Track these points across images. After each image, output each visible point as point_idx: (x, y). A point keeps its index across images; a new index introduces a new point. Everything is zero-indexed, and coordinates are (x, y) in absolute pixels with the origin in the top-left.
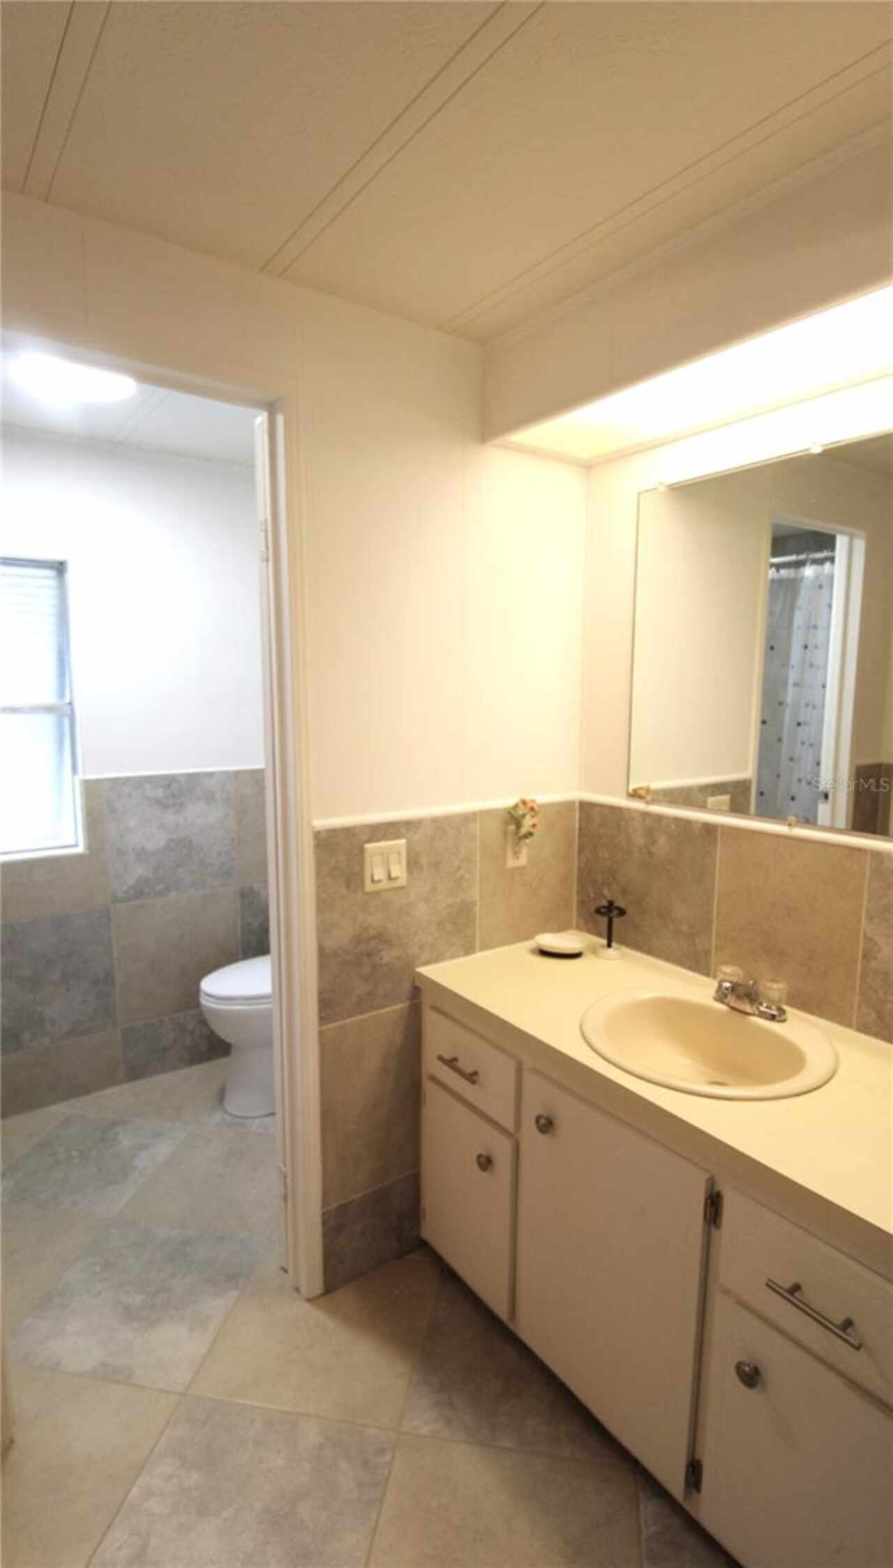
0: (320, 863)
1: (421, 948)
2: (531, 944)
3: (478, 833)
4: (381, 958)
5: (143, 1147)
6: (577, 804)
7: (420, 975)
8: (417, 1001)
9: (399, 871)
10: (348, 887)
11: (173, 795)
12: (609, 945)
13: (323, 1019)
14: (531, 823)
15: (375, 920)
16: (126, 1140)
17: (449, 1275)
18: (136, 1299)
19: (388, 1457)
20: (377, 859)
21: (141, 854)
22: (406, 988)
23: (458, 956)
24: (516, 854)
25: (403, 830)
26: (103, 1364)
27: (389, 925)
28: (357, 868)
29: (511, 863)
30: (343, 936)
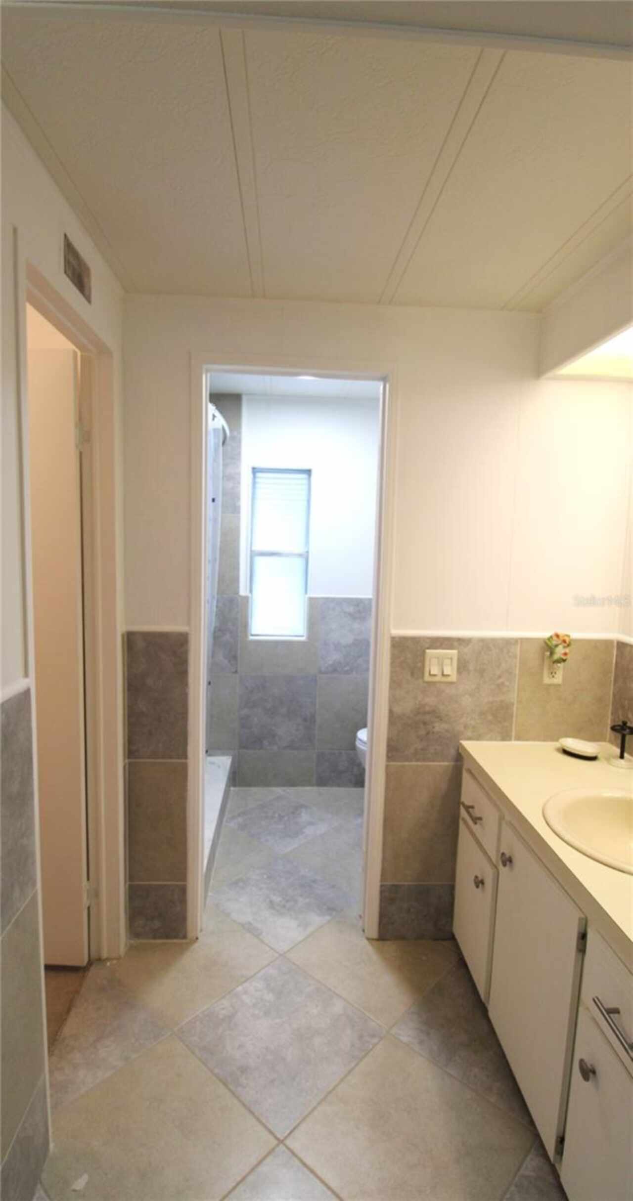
0: (394, 658)
1: (466, 727)
2: (557, 744)
3: (518, 653)
4: (434, 727)
5: (311, 824)
6: (615, 644)
7: (461, 744)
8: (459, 763)
9: (450, 670)
10: (412, 674)
11: (359, 612)
12: (622, 757)
13: (389, 758)
14: (563, 651)
15: (431, 701)
16: (304, 817)
17: (463, 964)
18: (277, 899)
19: (375, 1040)
20: (435, 661)
21: (337, 646)
22: (453, 752)
23: (496, 740)
24: (552, 674)
25: (456, 644)
26: (250, 924)
27: (441, 707)
28: (419, 665)
29: (547, 680)
30: (407, 706)
